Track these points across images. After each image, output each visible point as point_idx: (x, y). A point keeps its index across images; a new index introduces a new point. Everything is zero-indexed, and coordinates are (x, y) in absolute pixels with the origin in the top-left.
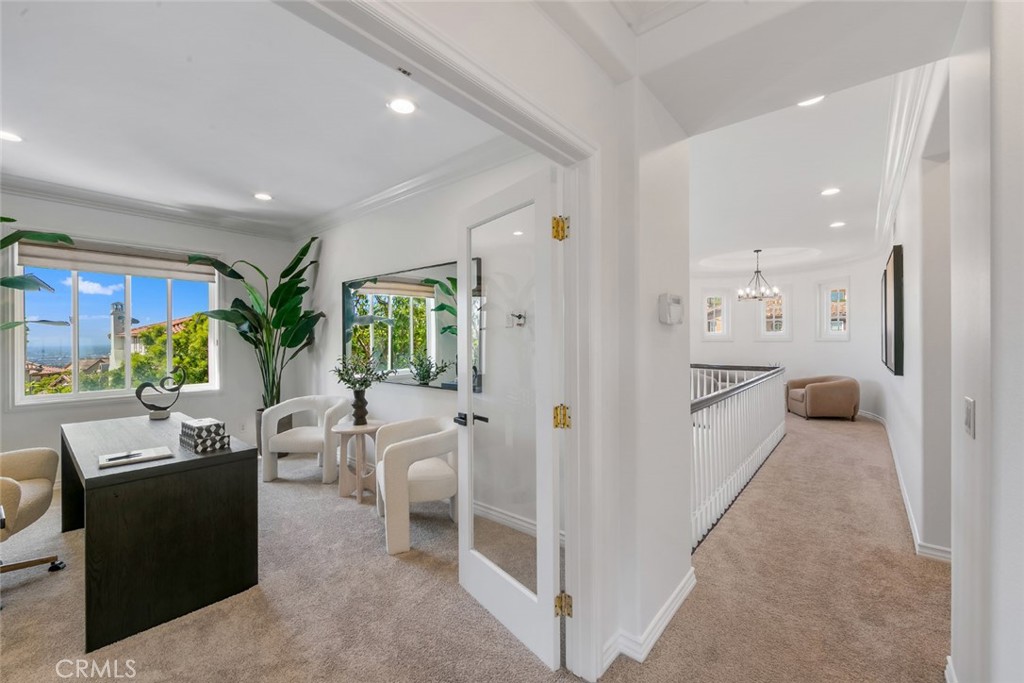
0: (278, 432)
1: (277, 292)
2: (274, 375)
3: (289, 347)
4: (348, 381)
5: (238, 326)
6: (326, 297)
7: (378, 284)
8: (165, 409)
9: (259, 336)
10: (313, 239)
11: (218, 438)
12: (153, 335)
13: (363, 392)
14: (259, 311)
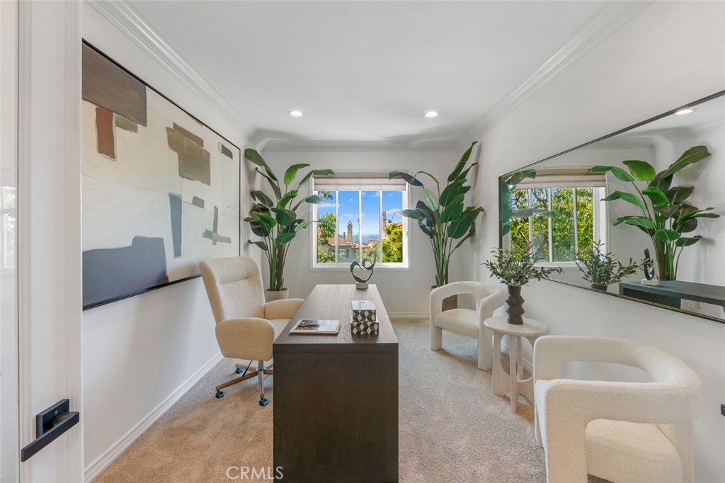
0: (443, 310)
1: (445, 192)
2: (443, 260)
3: (454, 237)
4: (502, 276)
5: (420, 221)
6: (485, 194)
7: (537, 179)
8: (365, 282)
9: (433, 228)
10: (474, 144)
11: (369, 323)
12: (390, 229)
13: (518, 289)
14: (433, 209)
